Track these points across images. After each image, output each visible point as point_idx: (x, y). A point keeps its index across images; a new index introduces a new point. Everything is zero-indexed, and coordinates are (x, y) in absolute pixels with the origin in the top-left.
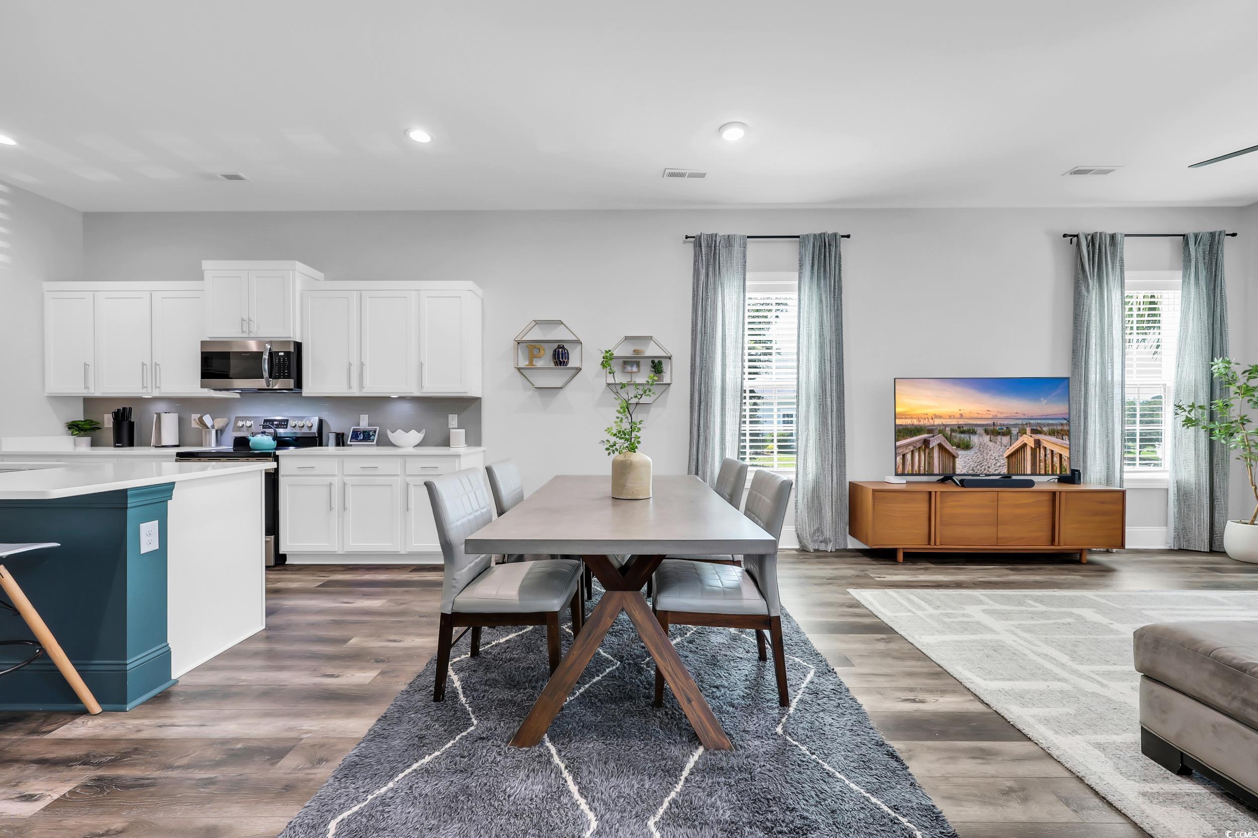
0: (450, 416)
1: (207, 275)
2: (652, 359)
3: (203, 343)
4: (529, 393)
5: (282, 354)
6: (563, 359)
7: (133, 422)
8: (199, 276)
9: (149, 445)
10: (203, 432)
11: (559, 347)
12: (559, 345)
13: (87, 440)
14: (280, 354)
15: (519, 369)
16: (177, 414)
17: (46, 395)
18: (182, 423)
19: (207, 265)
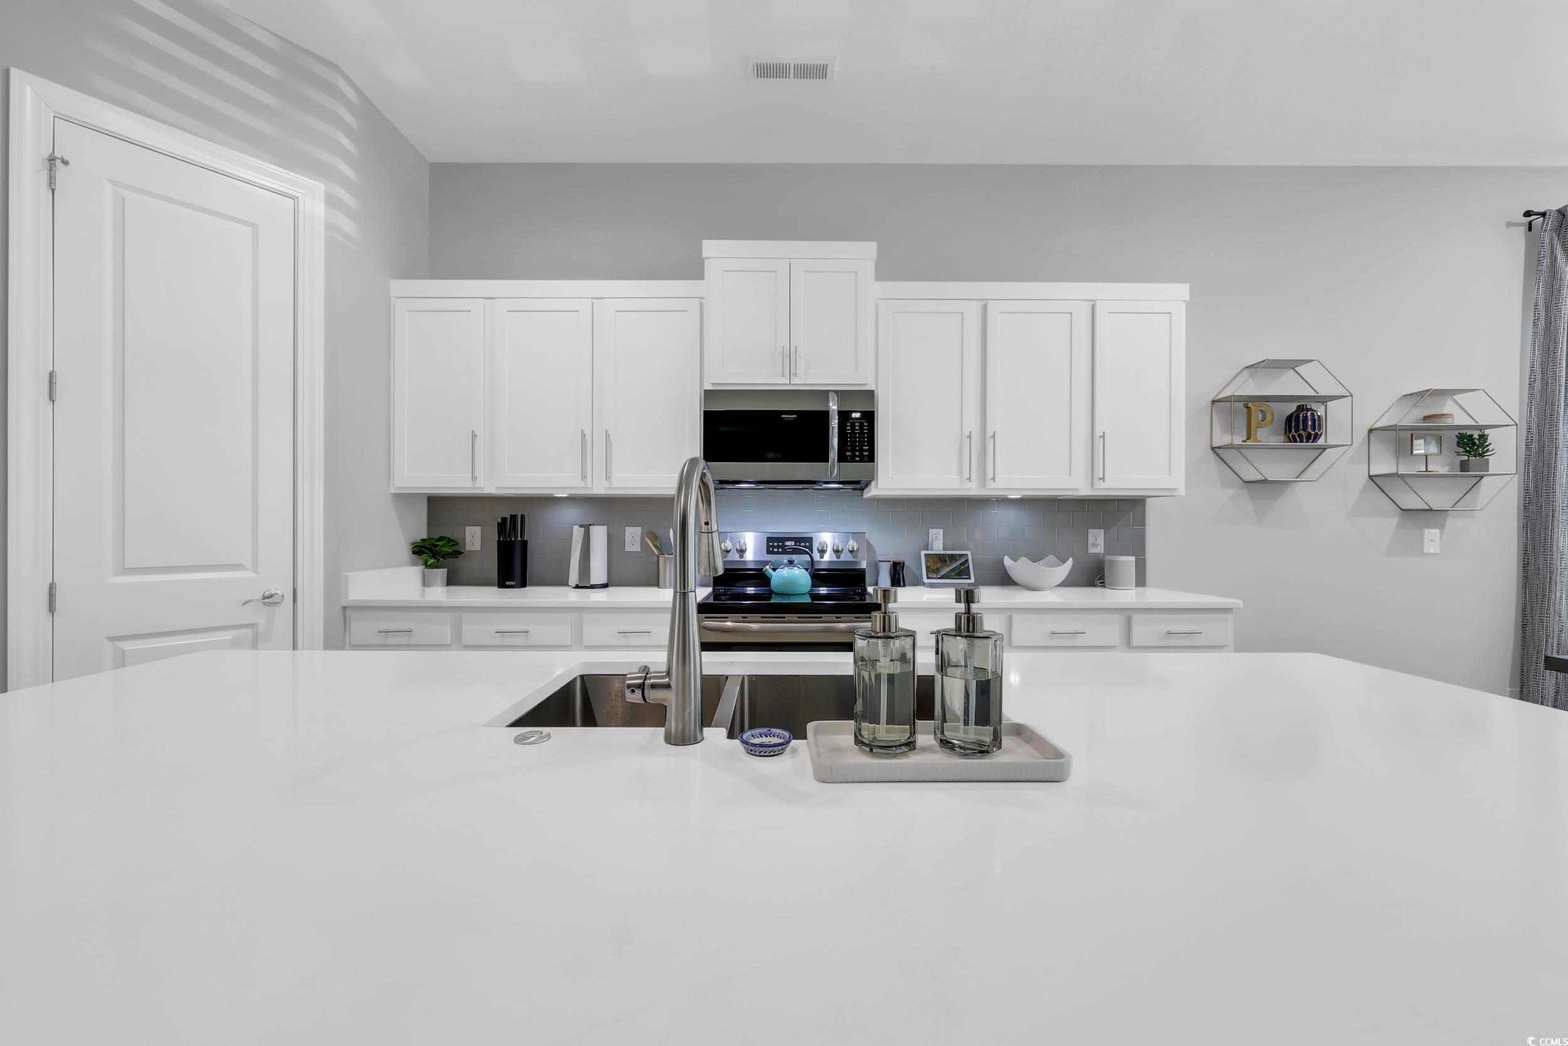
0: (1092, 532)
1: (710, 268)
2: (1457, 433)
3: (709, 395)
4: (1231, 491)
5: (858, 415)
6: (1314, 429)
7: (527, 541)
8: (694, 270)
9: (563, 582)
10: (661, 559)
11: (1300, 408)
12: (1299, 407)
13: (441, 573)
14: (854, 415)
15: (1213, 449)
16: (605, 528)
17: (393, 491)
18: (614, 543)
19: (710, 248)
